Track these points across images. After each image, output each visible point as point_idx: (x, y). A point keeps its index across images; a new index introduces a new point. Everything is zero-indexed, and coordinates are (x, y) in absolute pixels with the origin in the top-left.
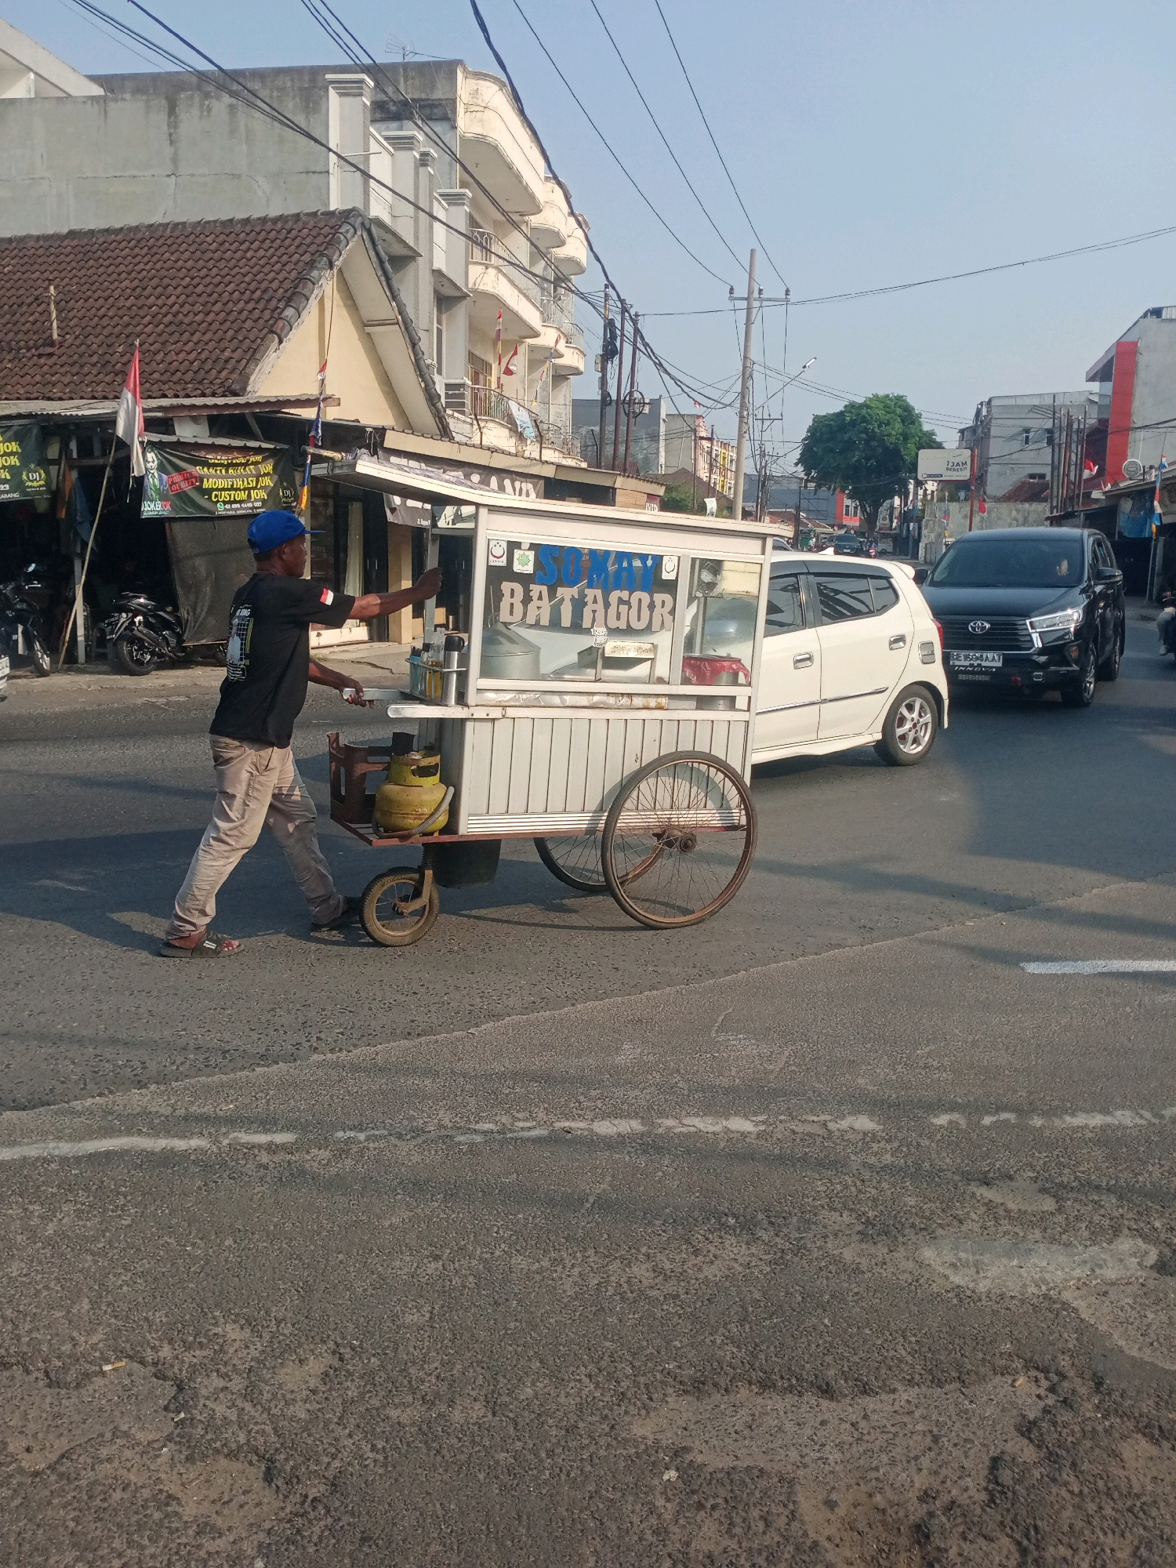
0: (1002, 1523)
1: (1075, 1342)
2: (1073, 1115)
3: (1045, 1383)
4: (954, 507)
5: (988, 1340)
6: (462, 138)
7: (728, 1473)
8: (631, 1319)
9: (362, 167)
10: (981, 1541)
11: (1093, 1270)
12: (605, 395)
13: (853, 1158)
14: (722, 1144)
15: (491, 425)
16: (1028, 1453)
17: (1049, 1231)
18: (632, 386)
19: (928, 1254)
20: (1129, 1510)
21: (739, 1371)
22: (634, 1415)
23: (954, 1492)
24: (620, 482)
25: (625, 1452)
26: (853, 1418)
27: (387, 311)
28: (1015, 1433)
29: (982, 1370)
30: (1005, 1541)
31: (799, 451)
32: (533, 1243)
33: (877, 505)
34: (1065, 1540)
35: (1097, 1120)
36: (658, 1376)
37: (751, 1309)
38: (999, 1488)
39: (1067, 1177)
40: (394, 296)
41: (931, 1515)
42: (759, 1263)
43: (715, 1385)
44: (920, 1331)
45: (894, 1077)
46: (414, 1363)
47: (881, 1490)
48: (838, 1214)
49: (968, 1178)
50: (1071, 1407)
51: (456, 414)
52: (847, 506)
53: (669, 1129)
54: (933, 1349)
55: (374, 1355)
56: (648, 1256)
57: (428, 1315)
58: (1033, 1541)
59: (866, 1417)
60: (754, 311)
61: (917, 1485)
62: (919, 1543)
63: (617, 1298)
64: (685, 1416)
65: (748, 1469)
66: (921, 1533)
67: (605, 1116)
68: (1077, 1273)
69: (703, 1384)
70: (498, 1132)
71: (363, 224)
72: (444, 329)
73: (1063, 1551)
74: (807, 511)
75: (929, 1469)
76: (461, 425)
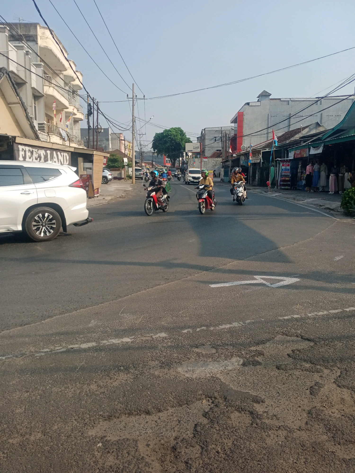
0: (197, 442)
1: (219, 388)
2: (222, 325)
3: (211, 401)
4: (196, 160)
5: (195, 391)
6: (40, 47)
7: (117, 441)
8: (89, 401)
9: (6, 55)
10: (191, 448)
11: (225, 368)
12: (89, 126)
13: (159, 345)
14: (121, 346)
15: (53, 136)
16: (205, 421)
17: (214, 358)
18: (97, 123)
19: (180, 369)
20: (232, 432)
21: (122, 411)
22: (89, 429)
23: (184, 436)
24: (95, 153)
25: (85, 440)
26: (156, 420)
27: (16, 99)
28: (202, 416)
29: (193, 400)
30: (198, 447)
31: (152, 144)
32: (59, 383)
33: (175, 160)
34: (214, 443)
35: (228, 326)
36: (97, 416)
37: (126, 393)
38: (197, 432)
39: (219, 343)
40: (18, 95)
41: (177, 443)
42: (130, 379)
43: (115, 416)
44: (176, 391)
45: (172, 321)
46: (19, 424)
47: (163, 439)
48: (154, 362)
49: (192, 346)
50: (218, 407)
51: (42, 133)
52: (167, 160)
53: (104, 344)
54: (179, 396)
55: (5, 424)
56: (96, 382)
57: (24, 409)
58: (205, 445)
59: (159, 418)
60: (135, 101)
61: (174, 435)
62: (173, 452)
63: (85, 396)
64: (105, 427)
65: (124, 439)
66: (174, 449)
67: (84, 342)
68: (221, 369)
69: (111, 417)
70: (50, 352)
71: (6, 72)
72: (37, 106)
73: (213, 446)
74: (155, 162)
75: (177, 430)
76: (43, 136)
